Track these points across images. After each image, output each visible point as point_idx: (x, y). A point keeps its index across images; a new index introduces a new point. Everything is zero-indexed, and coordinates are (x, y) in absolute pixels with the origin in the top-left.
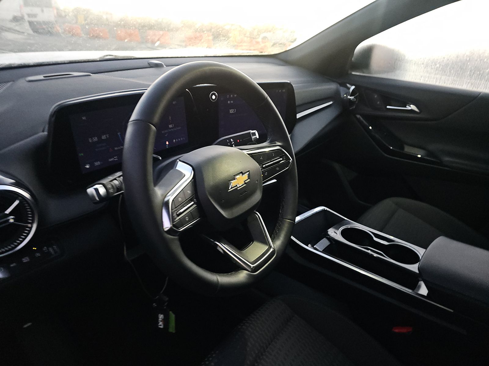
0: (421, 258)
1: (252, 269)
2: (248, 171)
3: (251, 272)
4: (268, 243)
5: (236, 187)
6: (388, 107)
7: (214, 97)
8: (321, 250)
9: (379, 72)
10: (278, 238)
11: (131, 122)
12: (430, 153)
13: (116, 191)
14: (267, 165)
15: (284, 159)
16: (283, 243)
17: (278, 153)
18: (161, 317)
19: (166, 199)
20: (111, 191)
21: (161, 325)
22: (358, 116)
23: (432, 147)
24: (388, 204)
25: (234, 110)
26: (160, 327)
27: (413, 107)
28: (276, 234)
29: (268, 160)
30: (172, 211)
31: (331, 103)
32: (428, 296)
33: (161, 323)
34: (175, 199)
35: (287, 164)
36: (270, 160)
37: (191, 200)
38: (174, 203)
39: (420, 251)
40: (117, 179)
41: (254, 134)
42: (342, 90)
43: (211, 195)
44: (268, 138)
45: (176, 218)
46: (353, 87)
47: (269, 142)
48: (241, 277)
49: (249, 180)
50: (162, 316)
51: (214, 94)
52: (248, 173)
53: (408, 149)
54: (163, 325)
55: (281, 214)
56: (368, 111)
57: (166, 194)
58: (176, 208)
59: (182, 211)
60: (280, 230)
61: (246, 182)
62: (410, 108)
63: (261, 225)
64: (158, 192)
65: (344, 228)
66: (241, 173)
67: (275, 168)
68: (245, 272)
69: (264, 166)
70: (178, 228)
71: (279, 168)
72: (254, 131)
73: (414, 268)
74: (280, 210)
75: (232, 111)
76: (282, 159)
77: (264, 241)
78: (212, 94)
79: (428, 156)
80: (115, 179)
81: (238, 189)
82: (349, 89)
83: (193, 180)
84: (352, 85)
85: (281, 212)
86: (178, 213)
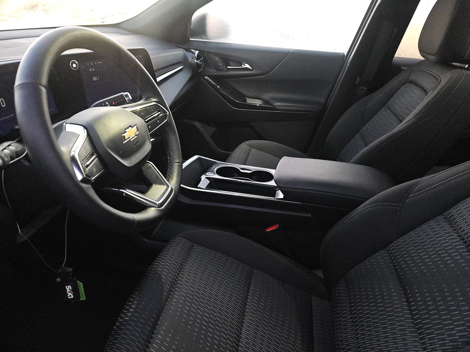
0: (274, 175)
1: (158, 205)
2: (136, 125)
3: (158, 208)
4: (165, 184)
5: (129, 139)
6: (228, 67)
7: (74, 65)
8: (205, 188)
9: (216, 38)
10: (172, 179)
11: (17, 88)
12: (266, 102)
13: (10, 159)
14: (148, 119)
15: (162, 112)
16: (177, 181)
17: (156, 108)
18: (69, 288)
19: (72, 154)
20: (6, 159)
21: (70, 295)
22: (206, 78)
23: (266, 96)
24: (244, 146)
25: (97, 77)
26: (69, 298)
27: (247, 66)
28: (170, 177)
29: (148, 115)
30: (81, 163)
31: (181, 67)
32: (284, 198)
33: (70, 294)
34: (79, 153)
35: (165, 117)
36: (150, 115)
37: (92, 155)
38: (80, 156)
39: (272, 171)
40: (7, 148)
41: (127, 96)
42: (189, 54)
43: (109, 148)
44: (143, 97)
45: (85, 170)
46: (197, 52)
47: (144, 100)
48: (151, 213)
49: (138, 132)
50: (69, 286)
51: (74, 63)
52: (136, 126)
53: (250, 101)
54: (72, 295)
55: (169, 160)
56: (214, 72)
57: (70, 149)
58: (83, 160)
59: (88, 163)
60: (171, 173)
61: (136, 134)
62: (245, 67)
63: (156, 171)
64: (64, 149)
65: (218, 168)
66: (130, 126)
67: (156, 121)
68: (153, 209)
69: (146, 120)
70: (90, 177)
71: (160, 121)
72: (126, 93)
73: (272, 183)
74: (168, 157)
75: (95, 79)
76: (160, 113)
77: (161, 183)
78: (71, 63)
79: (265, 104)
80: (5, 148)
81: (131, 140)
82: (194, 54)
83: (88, 137)
84: (196, 50)
85: (168, 158)
86: (86, 165)
